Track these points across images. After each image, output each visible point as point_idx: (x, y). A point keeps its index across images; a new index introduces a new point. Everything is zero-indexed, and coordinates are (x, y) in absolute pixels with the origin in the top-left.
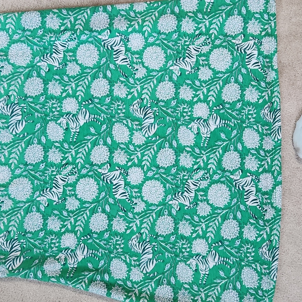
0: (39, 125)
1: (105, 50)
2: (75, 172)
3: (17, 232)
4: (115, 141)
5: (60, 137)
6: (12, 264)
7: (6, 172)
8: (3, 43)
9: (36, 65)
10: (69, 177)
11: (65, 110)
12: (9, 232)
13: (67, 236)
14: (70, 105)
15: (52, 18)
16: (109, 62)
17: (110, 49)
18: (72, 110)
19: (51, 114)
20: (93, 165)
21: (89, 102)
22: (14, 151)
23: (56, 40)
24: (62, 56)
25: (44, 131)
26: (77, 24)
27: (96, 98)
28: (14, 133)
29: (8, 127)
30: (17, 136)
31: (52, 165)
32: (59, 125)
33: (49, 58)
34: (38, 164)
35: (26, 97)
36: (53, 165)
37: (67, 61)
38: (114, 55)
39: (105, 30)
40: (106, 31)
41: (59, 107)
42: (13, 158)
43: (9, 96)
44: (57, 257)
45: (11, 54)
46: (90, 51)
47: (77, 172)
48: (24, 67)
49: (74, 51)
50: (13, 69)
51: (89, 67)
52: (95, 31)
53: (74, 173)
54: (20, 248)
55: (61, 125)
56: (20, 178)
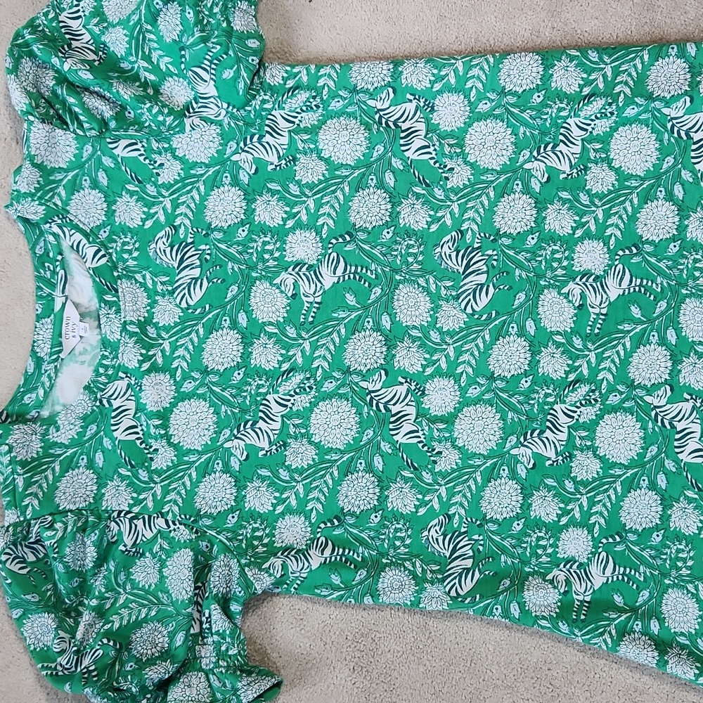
0: (522, 297)
1: (672, 140)
2: (596, 400)
3: (467, 519)
4: (686, 338)
5: (565, 324)
6: (457, 584)
7: (449, 390)
8: (457, 119)
9: (521, 167)
10: (582, 409)
11: (579, 265)
12: (450, 517)
13: (572, 534)
14: (591, 256)
15: (566, 68)
16: (680, 166)
17: (685, 138)
18: (593, 268)
19: (549, 274)
20: (635, 388)
21: (631, 251)
22: (466, 347)
23: (569, 116)
24: (578, 149)
25: (532, 310)
26: (619, 83)
27: (647, 242)
28: (469, 310)
29: (458, 297)
30: (476, 317)
31: (547, 381)
32: (565, 298)
33: (550, 153)
34: (516, 379)
35: (498, 234)
36: (549, 381)
37: (589, 160)
38: (693, 151)
39: (679, 96)
40: (683, 99)
41: (566, 258)
42: (464, 362)
43: (461, 232)
44: (549, 577)
45: (470, 142)
46: (640, 140)
47: (599, 400)
48: (495, 170)
49: (605, 140)
50: (472, 174)
51: (636, 175)
52: (658, 98)
53: (593, 402)
54: (470, 552)
55: (570, 298)
56: (478, 406)
